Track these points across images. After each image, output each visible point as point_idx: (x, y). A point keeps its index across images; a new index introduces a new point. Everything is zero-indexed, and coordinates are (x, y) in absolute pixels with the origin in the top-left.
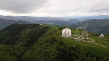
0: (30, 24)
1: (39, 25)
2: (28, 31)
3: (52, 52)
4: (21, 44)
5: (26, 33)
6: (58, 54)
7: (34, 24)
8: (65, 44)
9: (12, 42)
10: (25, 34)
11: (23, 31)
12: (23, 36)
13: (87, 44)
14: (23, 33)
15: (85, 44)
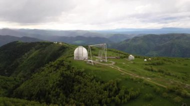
0: (38, 43)
1: (53, 43)
2: (34, 53)
3: (53, 79)
4: (21, 74)
5: (31, 56)
6: (59, 81)
7: (44, 43)
8: (73, 68)
9: (7, 72)
10: (28, 58)
11: (26, 54)
12: (25, 62)
13: (100, 67)
14: (25, 56)
15: (98, 67)
